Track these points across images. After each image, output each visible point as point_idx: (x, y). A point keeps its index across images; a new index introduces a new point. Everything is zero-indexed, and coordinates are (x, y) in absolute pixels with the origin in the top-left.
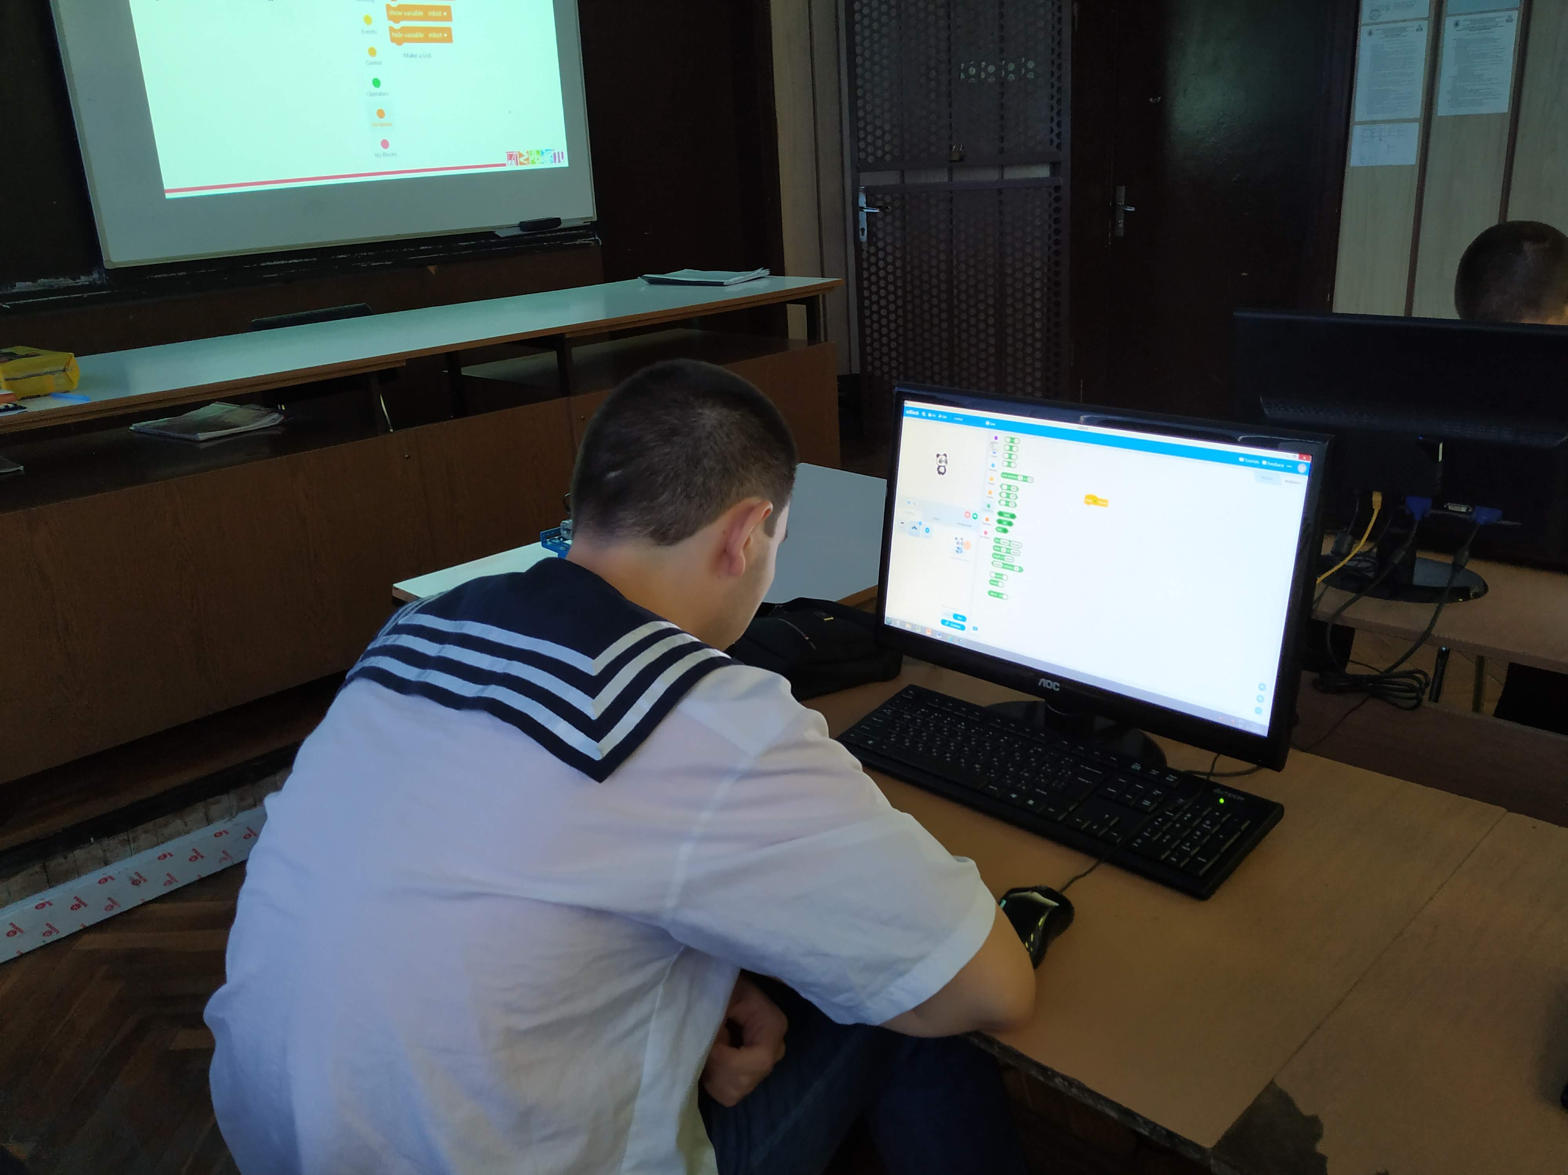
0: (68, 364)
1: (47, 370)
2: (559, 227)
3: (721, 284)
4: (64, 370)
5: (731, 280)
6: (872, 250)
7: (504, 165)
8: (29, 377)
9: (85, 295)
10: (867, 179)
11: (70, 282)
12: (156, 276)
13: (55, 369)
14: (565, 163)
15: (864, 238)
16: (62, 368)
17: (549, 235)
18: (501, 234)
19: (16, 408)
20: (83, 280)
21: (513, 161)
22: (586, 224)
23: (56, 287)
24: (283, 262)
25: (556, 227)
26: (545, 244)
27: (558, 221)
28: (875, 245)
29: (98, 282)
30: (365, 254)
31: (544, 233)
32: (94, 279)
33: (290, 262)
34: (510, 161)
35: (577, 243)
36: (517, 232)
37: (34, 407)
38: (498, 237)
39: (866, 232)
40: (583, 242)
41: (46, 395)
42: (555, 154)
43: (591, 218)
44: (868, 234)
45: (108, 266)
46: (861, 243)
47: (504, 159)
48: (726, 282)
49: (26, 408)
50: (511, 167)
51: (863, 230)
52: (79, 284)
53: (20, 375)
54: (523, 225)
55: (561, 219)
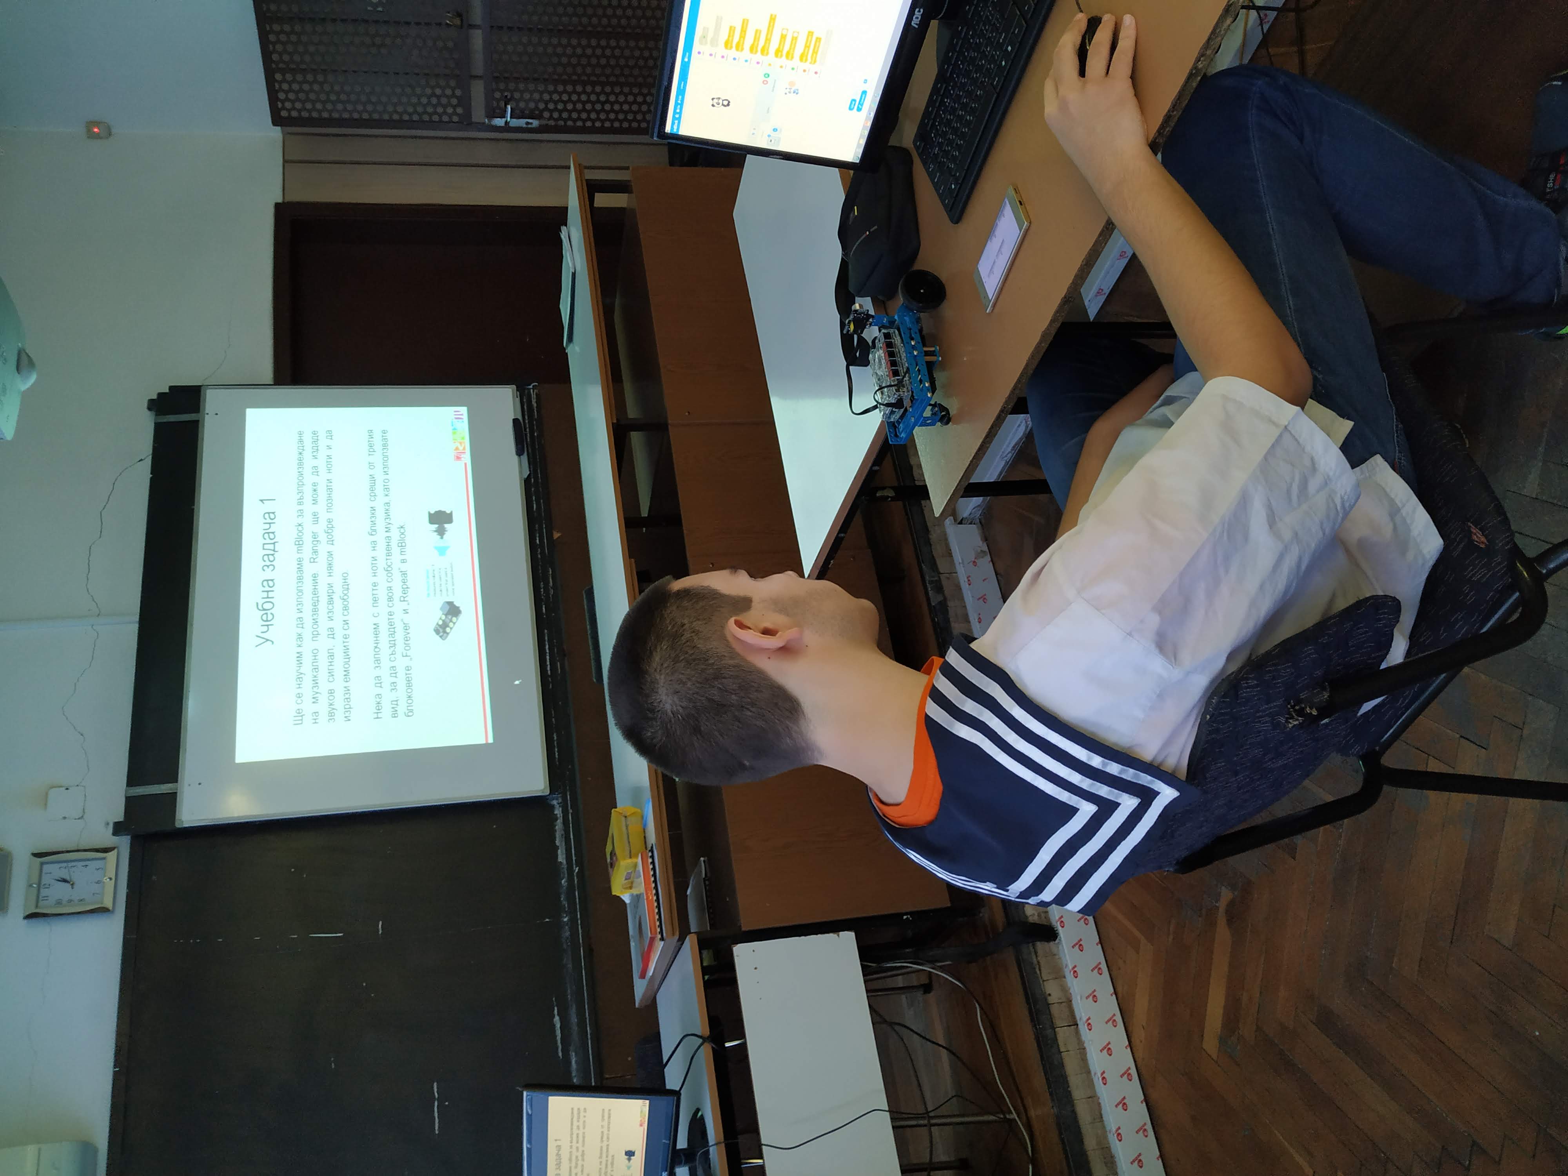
0: (621, 814)
1: (624, 829)
2: (521, 421)
3: (574, 275)
4: (626, 817)
5: (571, 265)
6: (546, 114)
7: (466, 464)
8: (629, 842)
9: (571, 811)
10: (479, 114)
11: (559, 822)
12: (557, 756)
13: (624, 823)
14: (464, 410)
15: (535, 123)
16: (623, 819)
17: (528, 430)
18: (526, 473)
19: (652, 851)
20: (558, 811)
21: (462, 456)
22: (519, 396)
23: (563, 832)
24: (548, 657)
25: (520, 423)
26: (536, 434)
27: (515, 421)
28: (542, 111)
29: (560, 800)
30: (542, 590)
31: (526, 435)
32: (558, 804)
33: (548, 651)
34: (463, 459)
35: (535, 405)
36: (525, 457)
37: (652, 838)
38: (529, 475)
39: (530, 121)
40: (535, 400)
41: (644, 832)
42: (456, 418)
43: (513, 391)
44: (532, 119)
45: (547, 792)
46: (540, 126)
47: (461, 464)
48: (572, 270)
49: (652, 845)
50: (467, 458)
51: (527, 123)
52: (561, 815)
53: (627, 848)
54: (519, 453)
55: (513, 418)
